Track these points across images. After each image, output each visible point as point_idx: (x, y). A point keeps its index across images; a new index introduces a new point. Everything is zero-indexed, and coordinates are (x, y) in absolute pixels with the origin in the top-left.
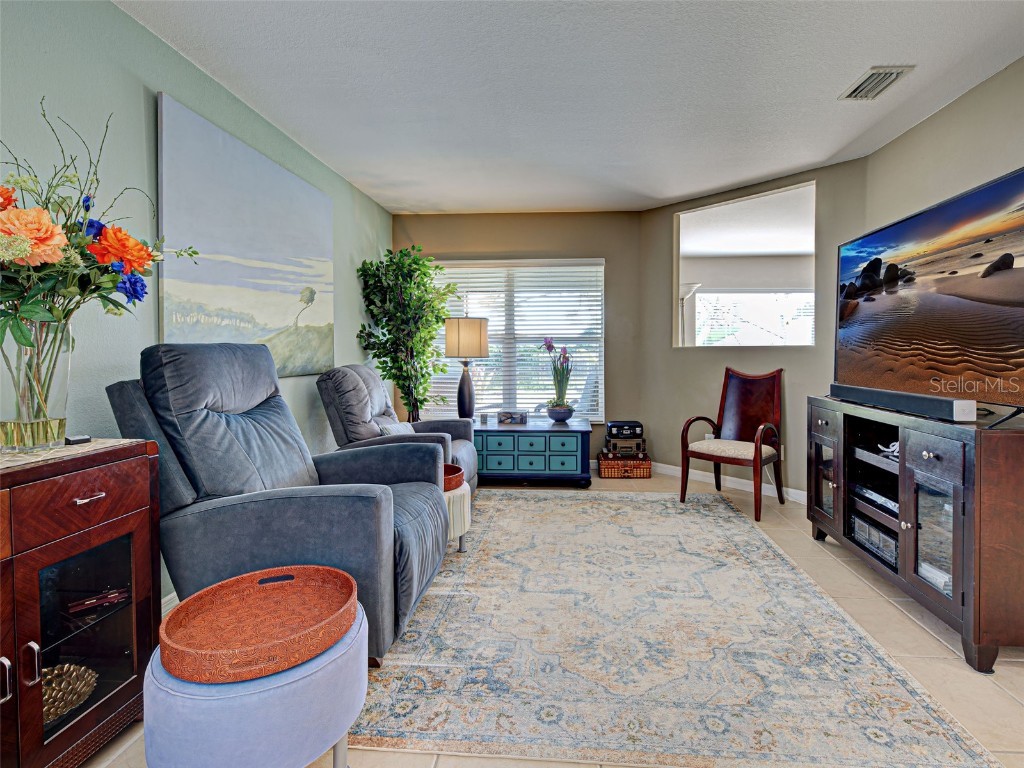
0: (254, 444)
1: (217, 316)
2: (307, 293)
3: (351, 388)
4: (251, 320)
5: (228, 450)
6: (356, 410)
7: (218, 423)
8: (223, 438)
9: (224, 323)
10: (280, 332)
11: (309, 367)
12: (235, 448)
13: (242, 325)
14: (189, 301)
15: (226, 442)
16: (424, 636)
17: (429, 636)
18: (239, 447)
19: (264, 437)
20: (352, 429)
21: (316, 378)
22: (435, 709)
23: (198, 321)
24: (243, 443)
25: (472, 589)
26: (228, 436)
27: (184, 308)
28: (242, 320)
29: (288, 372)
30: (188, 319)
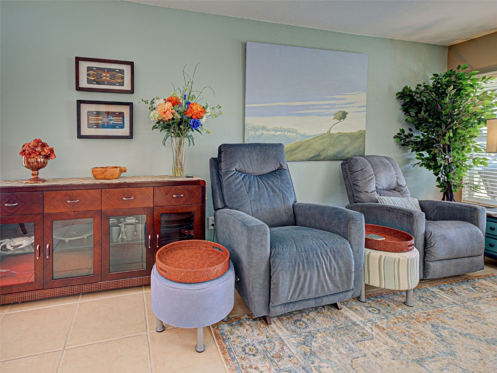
0: (253, 190)
1: (273, 130)
2: (340, 115)
3: (359, 169)
4: (294, 131)
5: (238, 190)
6: (360, 183)
7: (238, 177)
8: (237, 184)
9: (277, 134)
10: (316, 138)
11: (340, 156)
12: (242, 189)
13: (289, 134)
14: (258, 125)
15: (238, 186)
16: (307, 330)
17: (310, 332)
18: (244, 190)
19: (261, 187)
20: (356, 194)
21: (341, 162)
22: (259, 366)
23: (262, 134)
24: (247, 188)
25: (376, 330)
26: (241, 184)
27: (255, 128)
28: (289, 132)
29: (321, 158)
30: (257, 133)
